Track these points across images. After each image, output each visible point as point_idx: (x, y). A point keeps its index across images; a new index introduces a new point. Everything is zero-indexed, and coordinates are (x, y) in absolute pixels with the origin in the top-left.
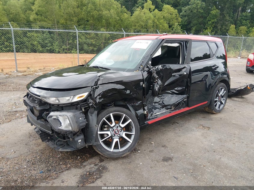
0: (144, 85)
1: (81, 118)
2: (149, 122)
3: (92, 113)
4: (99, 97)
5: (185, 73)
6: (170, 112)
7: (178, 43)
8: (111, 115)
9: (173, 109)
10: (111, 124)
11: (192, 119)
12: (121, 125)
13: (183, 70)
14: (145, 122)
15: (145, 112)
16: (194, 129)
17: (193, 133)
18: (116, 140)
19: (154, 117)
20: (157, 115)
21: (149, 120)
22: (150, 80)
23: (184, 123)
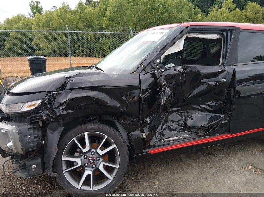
0: (141, 94)
1: (29, 136)
2: (152, 151)
3: (54, 130)
4: (62, 108)
5: (224, 80)
6: (195, 139)
7: (218, 34)
8: (86, 134)
9: (200, 134)
10: (84, 148)
11: (239, 152)
12: (98, 151)
13: (221, 75)
14: (144, 151)
15: (144, 136)
16: (237, 169)
17: (231, 176)
18: (88, 172)
19: (163, 143)
20: (169, 141)
21: (154, 147)
22: (155, 87)
23: (224, 157)
